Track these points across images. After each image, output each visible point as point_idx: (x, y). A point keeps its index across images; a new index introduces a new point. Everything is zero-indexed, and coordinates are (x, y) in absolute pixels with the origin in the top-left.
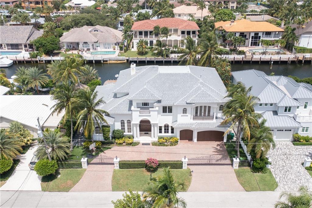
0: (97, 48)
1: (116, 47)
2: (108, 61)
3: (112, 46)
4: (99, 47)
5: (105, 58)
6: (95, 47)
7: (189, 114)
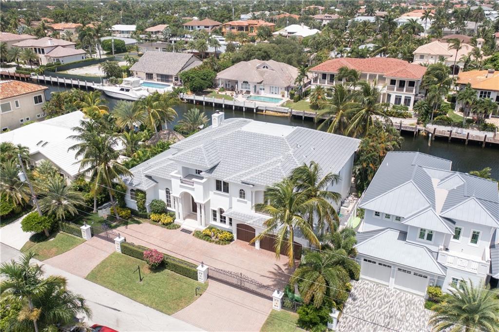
1: (286, 93)
2: (264, 111)
3: (280, 91)
4: (262, 91)
5: (261, 107)
6: (258, 89)
7: (249, 200)
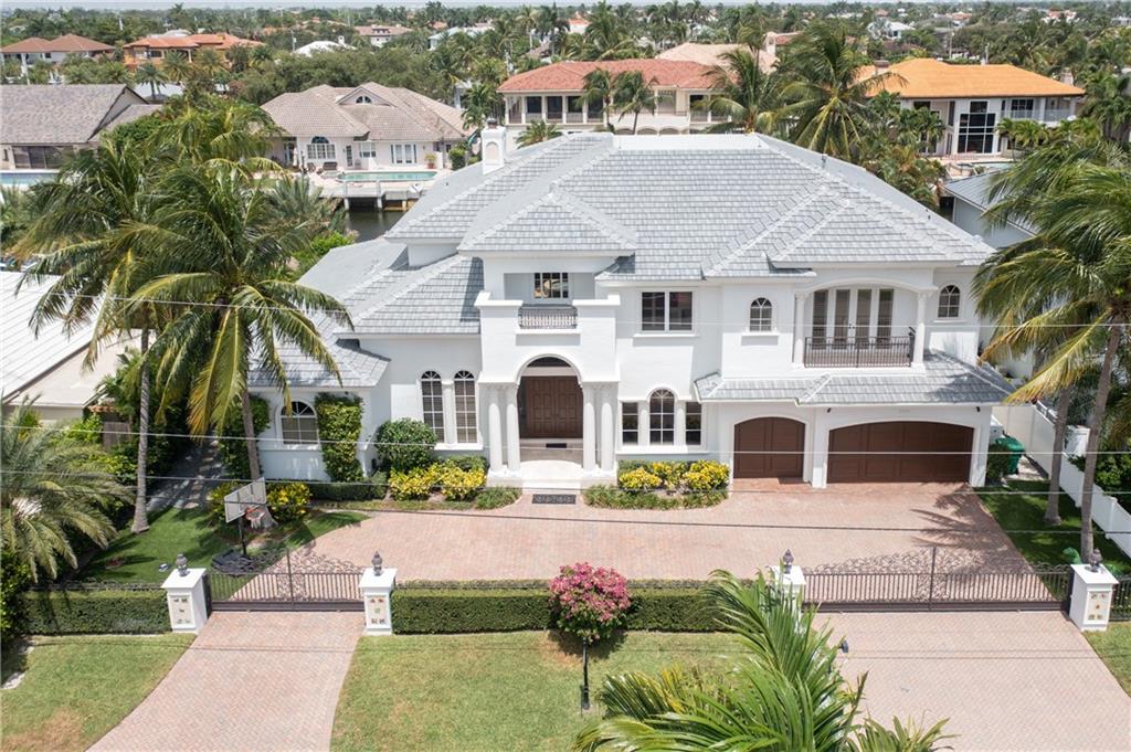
0: (363, 159)
1: (439, 155)
2: (404, 203)
3: (421, 154)
4: (371, 159)
5: (393, 192)
6: (355, 156)
7: (784, 330)
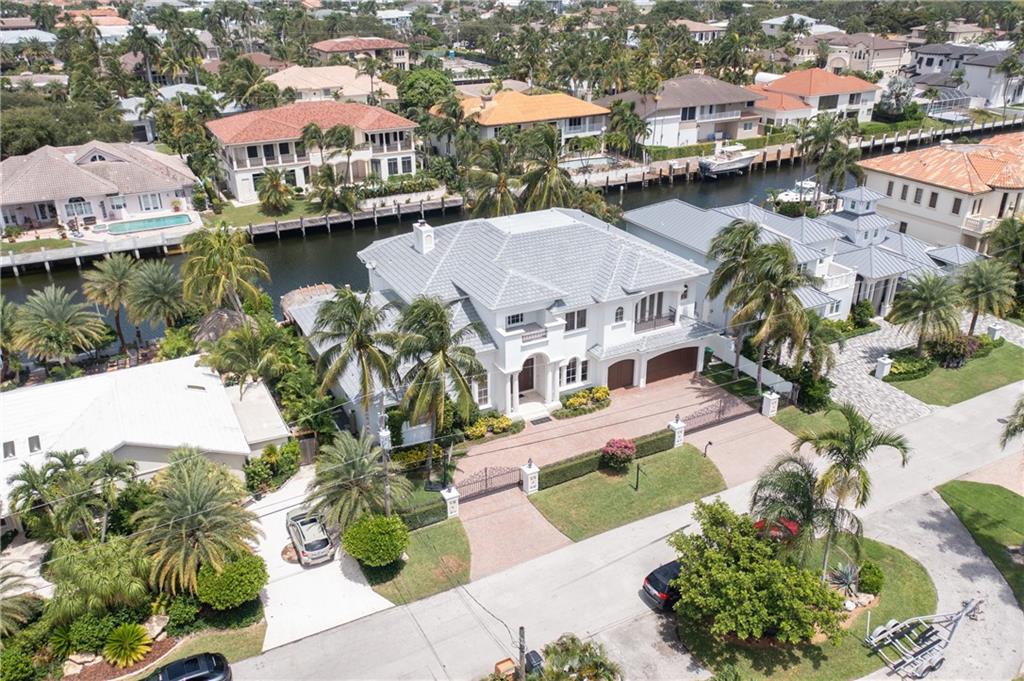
0: (116, 211)
1: (183, 200)
2: (181, 246)
3: (166, 201)
4: (123, 209)
5: (168, 239)
6: (109, 209)
